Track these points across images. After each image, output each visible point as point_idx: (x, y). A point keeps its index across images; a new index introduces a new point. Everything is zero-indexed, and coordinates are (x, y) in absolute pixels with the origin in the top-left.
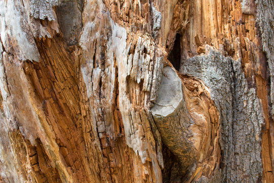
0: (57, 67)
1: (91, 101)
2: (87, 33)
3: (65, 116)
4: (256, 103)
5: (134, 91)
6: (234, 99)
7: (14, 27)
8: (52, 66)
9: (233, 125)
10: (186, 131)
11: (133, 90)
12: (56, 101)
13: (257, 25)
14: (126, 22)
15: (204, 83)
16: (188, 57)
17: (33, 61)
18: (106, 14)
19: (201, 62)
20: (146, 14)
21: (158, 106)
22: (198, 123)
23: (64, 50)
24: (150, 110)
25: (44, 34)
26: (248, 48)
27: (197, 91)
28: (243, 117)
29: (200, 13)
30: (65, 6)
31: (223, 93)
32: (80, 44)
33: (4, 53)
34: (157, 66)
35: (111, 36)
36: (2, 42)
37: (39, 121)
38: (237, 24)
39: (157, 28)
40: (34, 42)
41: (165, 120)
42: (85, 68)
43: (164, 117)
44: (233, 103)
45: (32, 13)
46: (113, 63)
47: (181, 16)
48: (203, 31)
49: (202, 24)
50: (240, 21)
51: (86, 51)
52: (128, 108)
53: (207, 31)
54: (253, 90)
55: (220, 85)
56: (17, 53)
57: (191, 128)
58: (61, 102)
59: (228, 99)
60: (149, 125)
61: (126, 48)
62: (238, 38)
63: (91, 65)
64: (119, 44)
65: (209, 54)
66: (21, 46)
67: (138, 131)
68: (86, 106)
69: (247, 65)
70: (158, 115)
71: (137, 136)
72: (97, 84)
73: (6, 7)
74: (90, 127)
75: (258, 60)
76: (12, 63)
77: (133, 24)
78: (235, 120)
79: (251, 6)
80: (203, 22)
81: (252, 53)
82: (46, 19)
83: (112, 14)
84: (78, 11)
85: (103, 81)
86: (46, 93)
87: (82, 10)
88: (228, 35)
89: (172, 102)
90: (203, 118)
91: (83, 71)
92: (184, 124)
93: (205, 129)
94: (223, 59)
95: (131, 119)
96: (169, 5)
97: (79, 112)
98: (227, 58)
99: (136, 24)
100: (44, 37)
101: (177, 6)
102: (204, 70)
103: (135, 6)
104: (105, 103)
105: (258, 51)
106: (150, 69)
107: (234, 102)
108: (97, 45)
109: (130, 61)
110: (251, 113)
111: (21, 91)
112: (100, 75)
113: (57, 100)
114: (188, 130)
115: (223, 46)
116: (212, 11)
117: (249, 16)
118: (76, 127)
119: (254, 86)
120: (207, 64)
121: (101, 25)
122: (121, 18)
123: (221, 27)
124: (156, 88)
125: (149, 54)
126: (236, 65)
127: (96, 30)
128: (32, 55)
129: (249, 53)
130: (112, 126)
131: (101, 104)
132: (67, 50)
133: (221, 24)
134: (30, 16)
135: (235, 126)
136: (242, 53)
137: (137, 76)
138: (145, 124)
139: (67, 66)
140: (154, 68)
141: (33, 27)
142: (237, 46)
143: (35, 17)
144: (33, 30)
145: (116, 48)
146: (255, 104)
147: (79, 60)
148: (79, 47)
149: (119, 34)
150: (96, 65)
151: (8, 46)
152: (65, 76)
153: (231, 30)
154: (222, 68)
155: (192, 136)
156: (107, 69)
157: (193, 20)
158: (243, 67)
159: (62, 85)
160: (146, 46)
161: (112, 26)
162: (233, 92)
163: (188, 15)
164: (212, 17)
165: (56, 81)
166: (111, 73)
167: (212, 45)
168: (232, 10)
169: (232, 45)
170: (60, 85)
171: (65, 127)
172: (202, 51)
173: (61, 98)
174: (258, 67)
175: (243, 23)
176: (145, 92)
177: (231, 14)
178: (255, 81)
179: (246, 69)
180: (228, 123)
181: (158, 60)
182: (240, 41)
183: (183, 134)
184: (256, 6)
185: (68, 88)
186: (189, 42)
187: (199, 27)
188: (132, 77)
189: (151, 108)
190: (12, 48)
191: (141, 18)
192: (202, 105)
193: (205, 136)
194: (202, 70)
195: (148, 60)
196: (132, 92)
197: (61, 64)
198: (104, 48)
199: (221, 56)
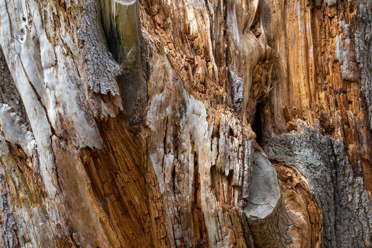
0: (119, 154)
1: (165, 198)
2: (155, 108)
3: (130, 217)
4: (365, 196)
5: (221, 185)
6: (336, 191)
7: (68, 104)
8: (113, 153)
9: (335, 225)
10: (285, 235)
11: (219, 184)
12: (119, 199)
13: (362, 95)
14: (202, 92)
15: (299, 171)
16: (273, 135)
17: (94, 148)
18: (177, 83)
19: (292, 143)
20: (224, 81)
21: (251, 205)
22: (298, 224)
23: (126, 131)
24: (243, 210)
25: (106, 112)
26: (352, 124)
27: (292, 181)
28: (348, 214)
29: (285, 76)
30: (128, 74)
31: (322, 183)
32: (147, 123)
33: (54, 137)
34: (248, 153)
35: (186, 112)
36: (50, 123)
37: (100, 225)
38: (336, 92)
39: (239, 99)
40: (94, 123)
41: (262, 223)
42: (155, 155)
43: (261, 219)
44: (335, 196)
45: (91, 85)
46: (190, 148)
47: (263, 80)
48: (291, 99)
49: (289, 90)
50: (341, 89)
51: (155, 133)
52: (214, 207)
53: (296, 100)
54: (359, 179)
55: (319, 173)
56: (72, 138)
57: (289, 231)
58: (125, 199)
59: (329, 192)
60: (241, 230)
61: (208, 130)
62: (339, 111)
63: (162, 150)
64: (198, 124)
65: (302, 132)
66: (79, 129)
67: (227, 237)
68: (159, 205)
69: (351, 147)
70: (254, 217)
71: (227, 243)
72: (170, 175)
73: (56, 77)
74: (165, 232)
75: (365, 140)
76: (64, 150)
77: (212, 95)
78: (338, 218)
79: (354, 70)
80: (290, 87)
81: (357, 132)
82: (109, 93)
83: (186, 83)
84: (143, 80)
85: (177, 171)
86: (106, 188)
87: (147, 79)
88: (325, 106)
89: (268, 199)
90: (302, 217)
91: (153, 158)
92: (282, 226)
93: (305, 232)
94: (320, 138)
95: (217, 221)
96: (248, 66)
97: (146, 212)
98: (325, 137)
99: (215, 96)
100: (106, 116)
101: (257, 66)
102: (297, 153)
103: (211, 71)
104: (182, 200)
105: (365, 128)
106: (240, 157)
107: (337, 194)
108: (168, 125)
109: (214, 147)
110: (358, 209)
111: (76, 187)
112: (174, 163)
113: (120, 197)
114: (286, 234)
115: (319, 122)
116: (302, 74)
117: (352, 84)
118: (144, 231)
119: (361, 175)
120: (301, 146)
121: (172, 99)
122: (195, 88)
123: (315, 95)
124: (248, 182)
125: (236, 137)
126: (338, 147)
127: (167, 105)
128: (92, 140)
129: (353, 131)
130: (191, 230)
131: (176, 201)
132: (130, 131)
133: (315, 91)
134: (88, 90)
135: (338, 226)
136: (344, 131)
137: (225, 167)
138: (236, 228)
139: (130, 152)
140: (244, 156)
141: (93, 104)
142: (338, 122)
143: (95, 91)
144: (93, 108)
145: (194, 128)
146: (363, 199)
147: (147, 145)
148: (146, 127)
149: (197, 109)
150: (168, 150)
151: (59, 128)
152: (129, 166)
153: (328, 100)
154: (319, 150)
155: (292, 242)
156: (182, 156)
157: (278, 84)
158: (346, 149)
159: (125, 177)
160: (231, 125)
161: (186, 100)
162: (335, 182)
163: (271, 78)
164: (302, 81)
165: (119, 171)
166: (188, 161)
167: (304, 119)
168: (328, 73)
169: (331, 120)
170: (123, 177)
171: (130, 232)
172: (293, 128)
173: (125, 194)
174: (366, 150)
175: (345, 92)
176: (235, 186)
177: (327, 79)
178: (362, 167)
179: (350, 152)
180: (330, 222)
181: (248, 144)
182: (342, 116)
183: (281, 239)
184: (360, 71)
185: (132, 181)
186: (273, 114)
187: (285, 94)
188: (218, 167)
189: (243, 208)
190: (66, 132)
191: (219, 87)
192: (298, 201)
193: (305, 242)
194: (295, 153)
195: (237, 145)
196: (217, 186)
197: (124, 149)
198: (177, 127)
199: (318, 135)
